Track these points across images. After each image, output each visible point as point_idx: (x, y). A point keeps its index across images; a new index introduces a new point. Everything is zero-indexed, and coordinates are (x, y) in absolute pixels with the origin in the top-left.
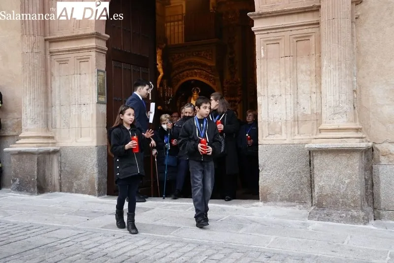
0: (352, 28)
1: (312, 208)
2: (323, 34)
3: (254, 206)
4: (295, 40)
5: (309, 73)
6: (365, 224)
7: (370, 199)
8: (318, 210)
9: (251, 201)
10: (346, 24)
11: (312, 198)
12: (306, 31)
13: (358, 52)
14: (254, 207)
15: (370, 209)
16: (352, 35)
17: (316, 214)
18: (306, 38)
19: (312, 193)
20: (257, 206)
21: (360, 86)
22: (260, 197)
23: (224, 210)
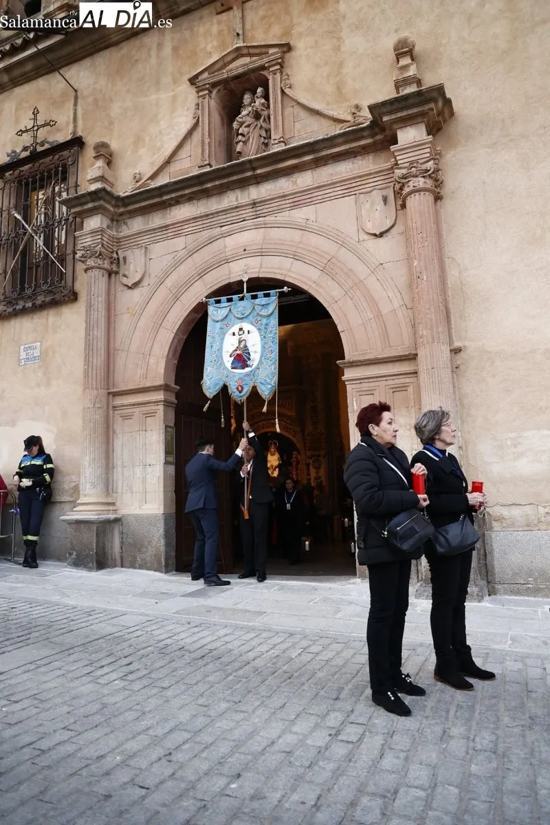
0: (453, 378)
1: (419, 584)
2: (422, 384)
3: (349, 583)
4: (391, 391)
5: (408, 427)
6: (479, 601)
7: (484, 571)
8: (425, 587)
9: (347, 577)
10: (446, 374)
11: (418, 573)
12: (403, 381)
13: (462, 405)
14: (350, 585)
15: (483, 583)
16: (454, 387)
17: (424, 591)
18: (403, 388)
19: (417, 566)
20: (354, 583)
21: (466, 442)
22: (357, 573)
23: (316, 590)
